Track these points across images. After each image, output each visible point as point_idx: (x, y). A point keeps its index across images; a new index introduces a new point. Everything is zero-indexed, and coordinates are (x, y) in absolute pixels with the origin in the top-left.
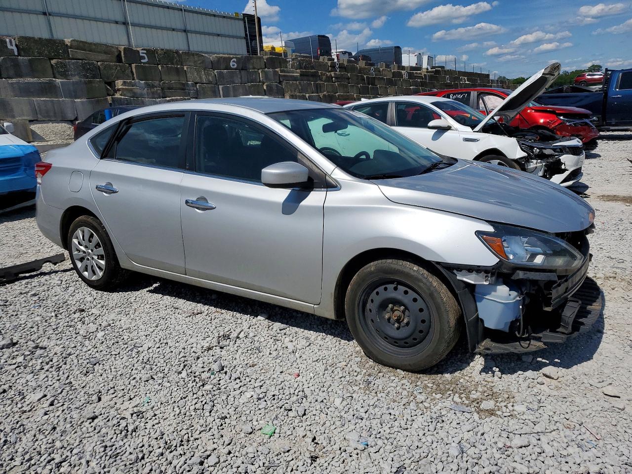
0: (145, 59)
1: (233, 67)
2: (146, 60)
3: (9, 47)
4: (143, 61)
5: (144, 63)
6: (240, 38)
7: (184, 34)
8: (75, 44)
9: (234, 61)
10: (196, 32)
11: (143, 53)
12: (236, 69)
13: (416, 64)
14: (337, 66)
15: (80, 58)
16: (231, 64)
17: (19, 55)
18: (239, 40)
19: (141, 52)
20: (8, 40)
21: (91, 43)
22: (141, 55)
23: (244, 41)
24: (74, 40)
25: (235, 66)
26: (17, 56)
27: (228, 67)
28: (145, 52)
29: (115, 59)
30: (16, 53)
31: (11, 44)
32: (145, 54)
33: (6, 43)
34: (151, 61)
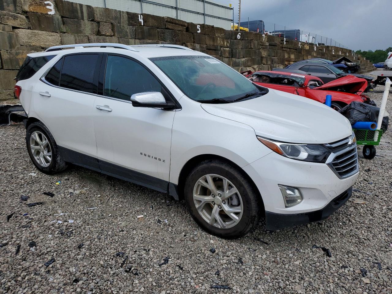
0: (199, 30)
4: (198, 32)
8: (169, 20)
12: (239, 39)
14: (285, 41)
15: (171, 28)
16: (238, 36)
17: (144, 25)
19: (198, 26)
20: (139, 16)
22: (198, 28)
24: (169, 17)
27: (236, 38)
29: (185, 30)
30: (142, 24)
31: (141, 19)
32: (200, 27)
33: (139, 18)
34: (202, 32)
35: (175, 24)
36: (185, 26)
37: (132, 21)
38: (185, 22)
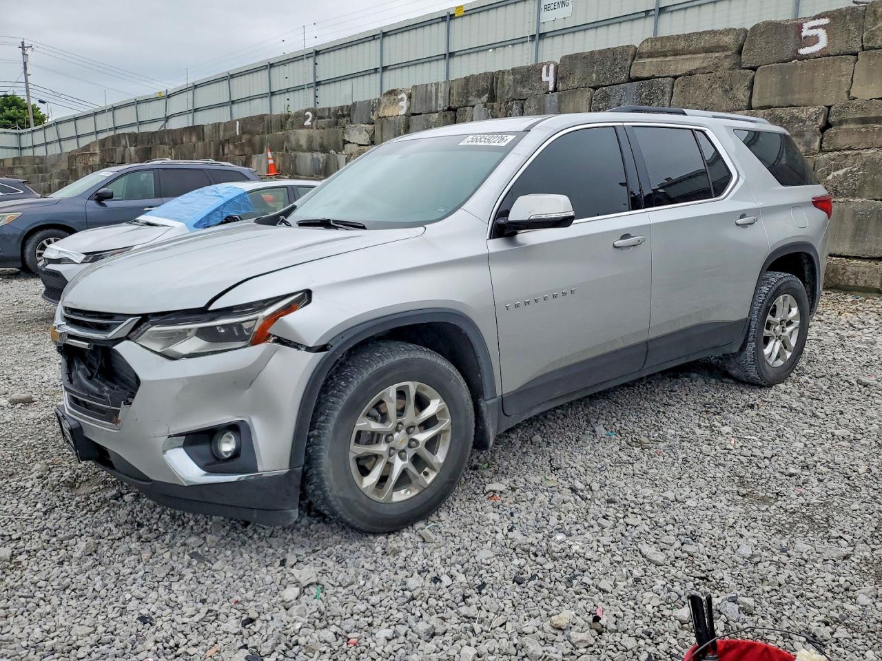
0: (814, 40)
2: (823, 43)
3: (544, 78)
4: (803, 51)
5: (802, 58)
8: (646, 49)
11: (818, 27)
15: (646, 75)
17: (555, 90)
19: (806, 26)
20: (544, 69)
21: (678, 36)
22: (803, 34)
26: (550, 92)
28: (826, 21)
30: (551, 87)
31: (548, 75)
32: (823, 27)
33: (541, 74)
34: (841, 45)
35: (676, 53)
36: (724, 48)
37: (524, 87)
38: (727, 32)
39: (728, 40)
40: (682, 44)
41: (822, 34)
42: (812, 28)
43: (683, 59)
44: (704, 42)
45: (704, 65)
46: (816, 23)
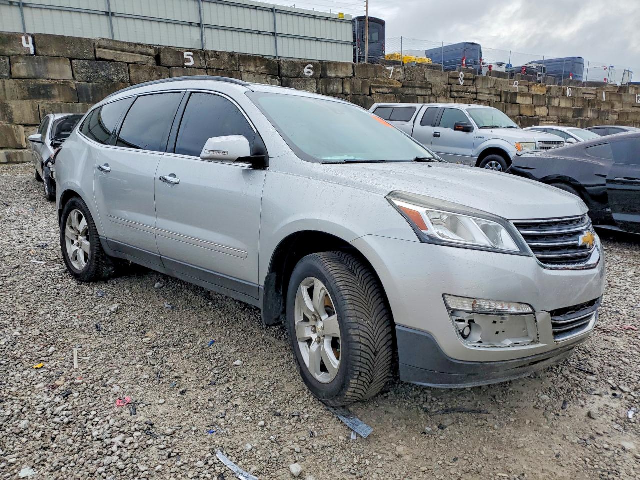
0: (190, 61)
1: (308, 75)
2: (192, 62)
3: (25, 44)
4: (187, 64)
5: (188, 67)
6: (346, 43)
7: (272, 38)
8: (104, 43)
9: (309, 68)
10: (288, 36)
11: (190, 55)
12: (312, 77)
13: (605, 79)
14: (462, 78)
15: (109, 58)
16: (306, 70)
17: (36, 53)
18: (344, 46)
19: (185, 54)
20: (24, 38)
22: (185, 57)
23: (350, 49)
24: (103, 39)
25: (311, 74)
26: (32, 55)
27: (300, 76)
28: (192, 54)
29: (152, 62)
30: (32, 52)
31: (27, 42)
32: (192, 56)
33: (21, 41)
34: (198, 65)
35: (123, 51)
36: (150, 55)
37: (5, 47)
38: (151, 47)
39: (152, 51)
40: (126, 47)
41: (191, 58)
42: (188, 55)
43: (129, 55)
44: (139, 49)
45: (142, 60)
46: (189, 53)
